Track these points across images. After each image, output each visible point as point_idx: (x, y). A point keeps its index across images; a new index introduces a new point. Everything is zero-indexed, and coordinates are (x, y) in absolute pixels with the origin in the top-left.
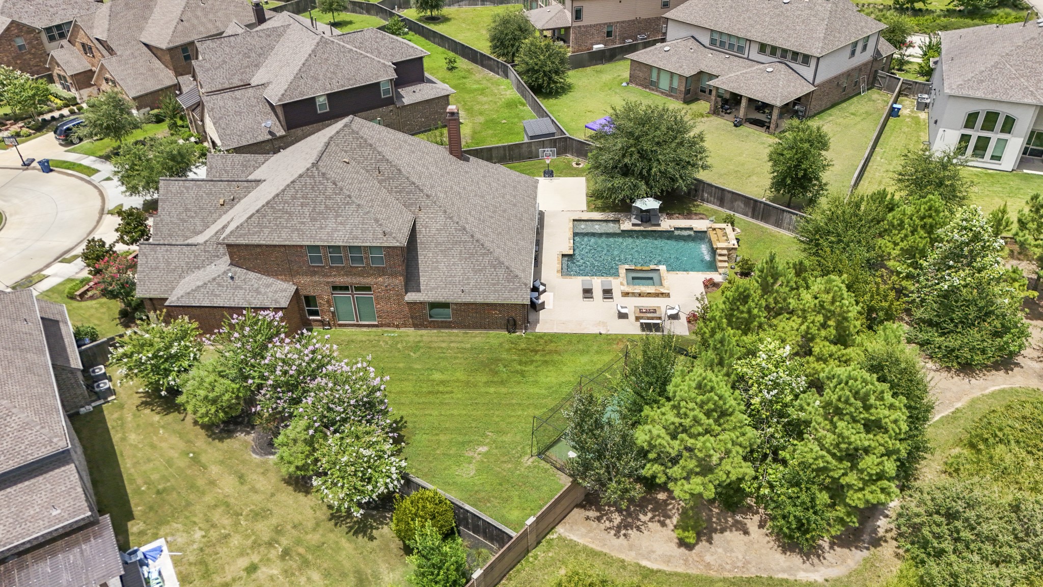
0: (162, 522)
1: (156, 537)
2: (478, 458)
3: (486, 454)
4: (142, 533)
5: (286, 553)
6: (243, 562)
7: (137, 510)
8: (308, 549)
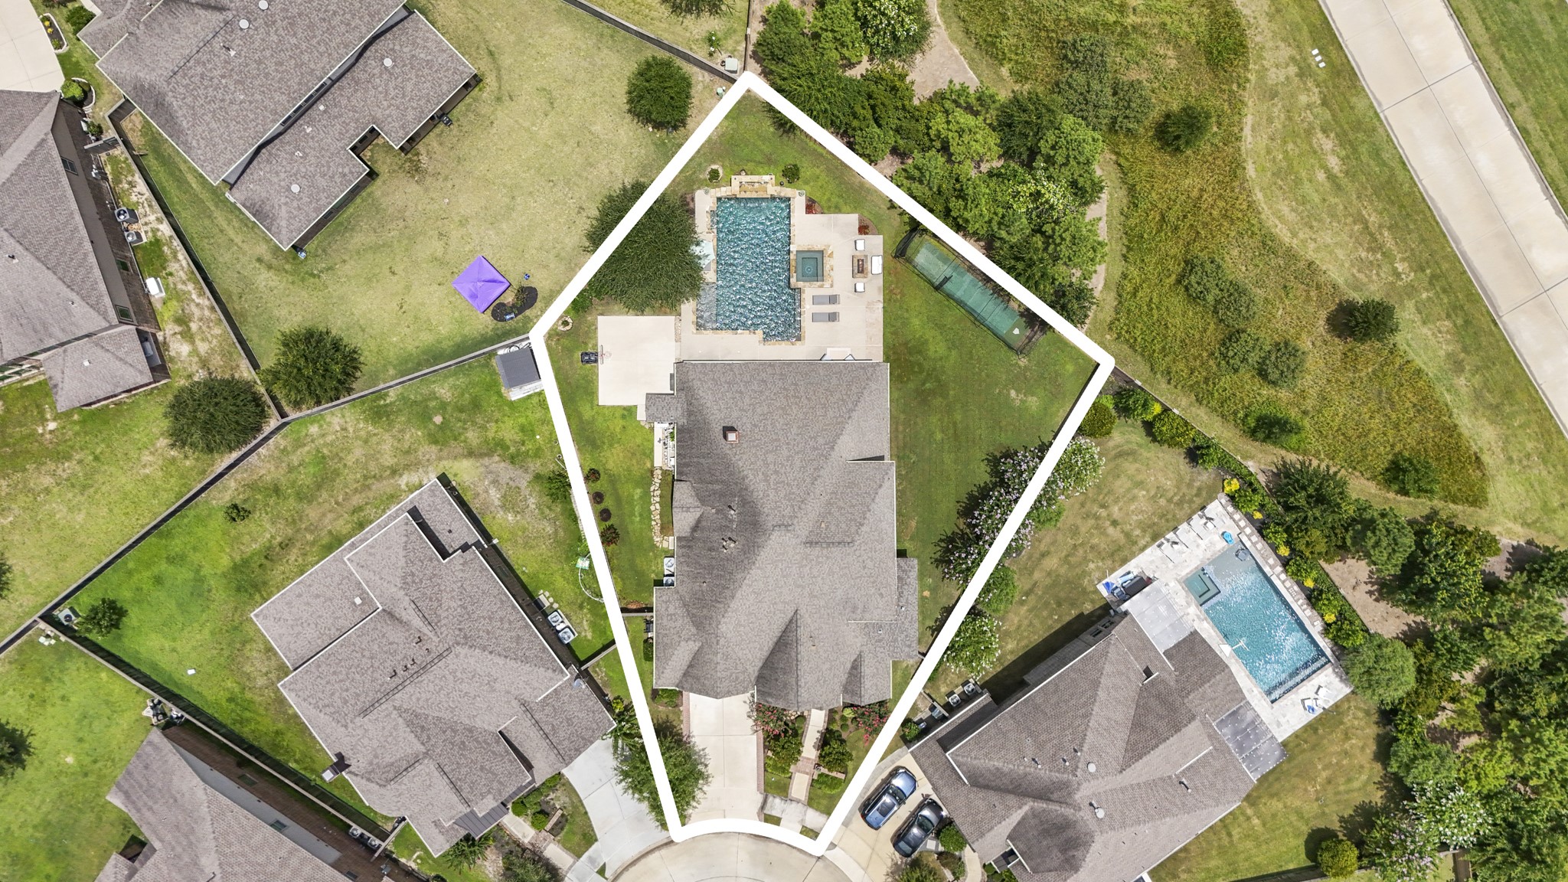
0: (1084, 592)
1: (1097, 591)
2: (1021, 396)
3: (1018, 391)
4: (1093, 601)
5: (1103, 506)
6: (1111, 530)
7: (1074, 613)
8: (1099, 494)
